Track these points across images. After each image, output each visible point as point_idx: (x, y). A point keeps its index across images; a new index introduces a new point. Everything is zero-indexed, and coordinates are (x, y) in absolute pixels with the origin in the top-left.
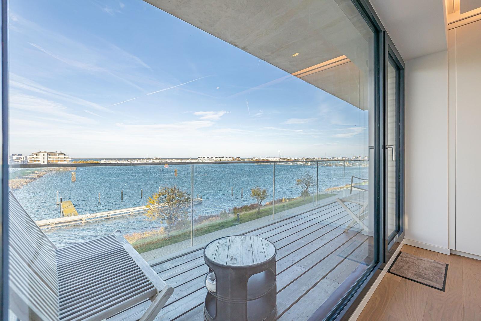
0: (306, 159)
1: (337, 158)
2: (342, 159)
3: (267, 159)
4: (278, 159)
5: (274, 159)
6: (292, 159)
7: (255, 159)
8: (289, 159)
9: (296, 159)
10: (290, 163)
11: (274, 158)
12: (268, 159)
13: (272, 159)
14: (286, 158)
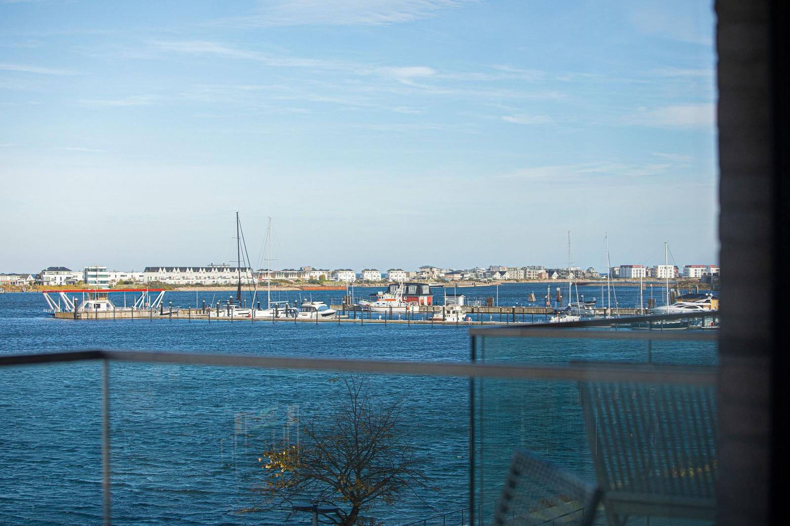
0: (440, 279)
1: (654, 270)
2: (686, 272)
3: (153, 276)
4: (231, 277)
5: (203, 277)
6: (342, 276)
7: (64, 275)
8: (317, 275)
9: (368, 276)
10: (317, 305)
11: (202, 274)
12: (161, 275)
13: (192, 277)
14: (302, 272)
